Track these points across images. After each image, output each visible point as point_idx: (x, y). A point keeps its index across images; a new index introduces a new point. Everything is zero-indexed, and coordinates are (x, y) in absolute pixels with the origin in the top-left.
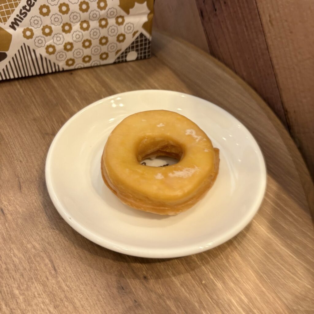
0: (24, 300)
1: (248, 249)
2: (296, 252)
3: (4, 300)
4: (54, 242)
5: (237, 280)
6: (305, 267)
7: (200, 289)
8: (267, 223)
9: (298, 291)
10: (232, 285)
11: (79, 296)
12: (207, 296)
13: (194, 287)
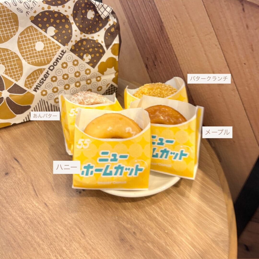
0: (70, 252)
1: (188, 211)
3: (59, 254)
4: (80, 219)
5: (184, 228)
7: (165, 236)
8: (198, 195)
10: (181, 231)
11: (99, 247)
12: (169, 239)
13: (161, 235)
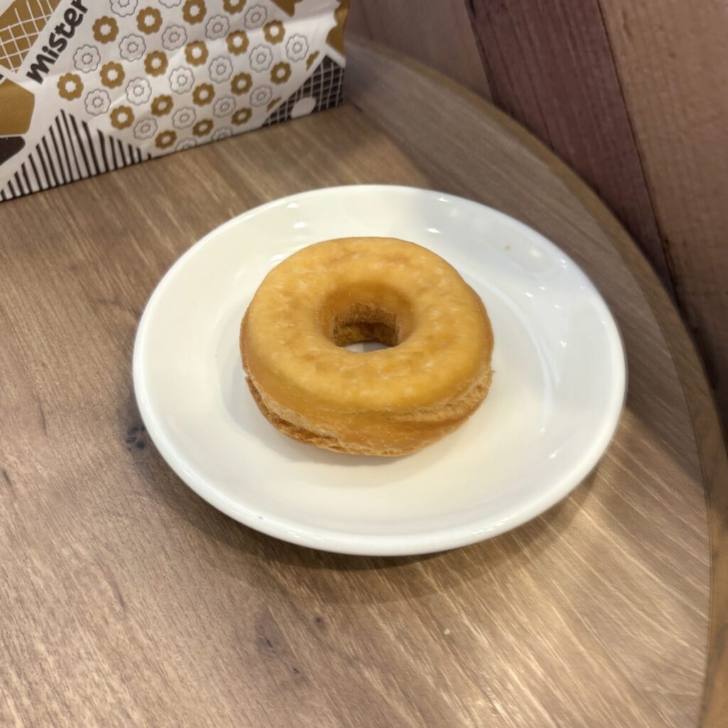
0: (57, 664)
1: (552, 563)
2: (661, 569)
3: (15, 663)
5: (523, 628)
6: (679, 601)
7: (439, 648)
8: (601, 505)
9: (659, 653)
10: (511, 638)
11: (173, 659)
12: (455, 663)
13: (426, 642)
